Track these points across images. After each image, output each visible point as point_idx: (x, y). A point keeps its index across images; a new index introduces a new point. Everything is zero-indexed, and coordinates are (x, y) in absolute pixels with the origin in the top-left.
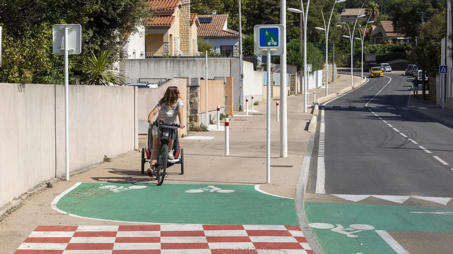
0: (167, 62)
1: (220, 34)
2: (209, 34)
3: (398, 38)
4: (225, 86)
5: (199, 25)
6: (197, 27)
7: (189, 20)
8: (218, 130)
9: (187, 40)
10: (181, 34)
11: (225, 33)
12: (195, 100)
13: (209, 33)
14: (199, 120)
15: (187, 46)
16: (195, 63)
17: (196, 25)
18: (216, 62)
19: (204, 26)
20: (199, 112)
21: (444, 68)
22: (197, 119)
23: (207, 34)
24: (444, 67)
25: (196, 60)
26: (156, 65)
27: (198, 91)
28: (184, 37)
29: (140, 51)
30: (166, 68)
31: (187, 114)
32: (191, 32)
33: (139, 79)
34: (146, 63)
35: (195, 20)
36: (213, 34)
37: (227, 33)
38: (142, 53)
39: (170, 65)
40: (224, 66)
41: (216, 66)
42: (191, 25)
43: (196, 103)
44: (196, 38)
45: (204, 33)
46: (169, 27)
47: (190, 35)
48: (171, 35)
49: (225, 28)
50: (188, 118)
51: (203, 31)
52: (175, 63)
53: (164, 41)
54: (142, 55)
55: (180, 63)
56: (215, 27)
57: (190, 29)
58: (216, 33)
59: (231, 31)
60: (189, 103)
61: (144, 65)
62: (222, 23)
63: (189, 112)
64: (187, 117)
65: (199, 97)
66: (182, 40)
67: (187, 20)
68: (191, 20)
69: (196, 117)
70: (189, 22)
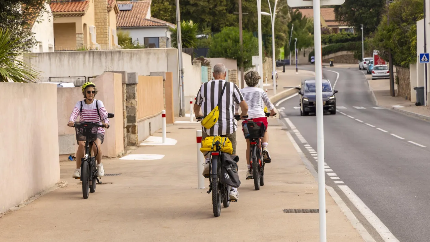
0: (84, 56)
1: (143, 23)
2: (129, 24)
3: (340, 27)
4: (164, 84)
5: (118, 13)
6: (116, 14)
7: (107, 6)
8: (164, 144)
9: (105, 31)
10: (97, 24)
11: (149, 21)
12: (132, 103)
13: (130, 22)
14: (137, 131)
15: (105, 38)
16: (122, 55)
17: (115, 11)
18: (149, 53)
19: (123, 14)
20: (137, 120)
21: (425, 57)
22: (135, 130)
23: (127, 23)
24: (424, 55)
25: (122, 52)
26: (71, 59)
27: (136, 91)
28: (100, 27)
29: (49, 44)
30: (84, 63)
31: (124, 123)
32: (109, 20)
33: (50, 78)
34: (58, 58)
35: (113, 6)
36: (134, 24)
37: (151, 22)
38: (50, 46)
39: (90, 59)
40: (158, 58)
41: (148, 59)
42: (109, 11)
43: (134, 109)
44: (115, 29)
45: (124, 22)
46: (83, 15)
47: (108, 24)
48: (85, 25)
49: (149, 16)
50: (126, 129)
51: (122, 20)
52: (95, 57)
53: (77, 32)
54: (50, 48)
55: (102, 57)
56: (136, 16)
57: (107, 17)
58: (137, 22)
59: (156, 20)
60: (125, 108)
61: (55, 60)
62: (145, 10)
63: (126, 120)
64: (124, 128)
65: (137, 99)
66: (99, 31)
67: (104, 6)
68: (109, 6)
69: (134, 127)
70: (107, 8)
